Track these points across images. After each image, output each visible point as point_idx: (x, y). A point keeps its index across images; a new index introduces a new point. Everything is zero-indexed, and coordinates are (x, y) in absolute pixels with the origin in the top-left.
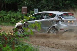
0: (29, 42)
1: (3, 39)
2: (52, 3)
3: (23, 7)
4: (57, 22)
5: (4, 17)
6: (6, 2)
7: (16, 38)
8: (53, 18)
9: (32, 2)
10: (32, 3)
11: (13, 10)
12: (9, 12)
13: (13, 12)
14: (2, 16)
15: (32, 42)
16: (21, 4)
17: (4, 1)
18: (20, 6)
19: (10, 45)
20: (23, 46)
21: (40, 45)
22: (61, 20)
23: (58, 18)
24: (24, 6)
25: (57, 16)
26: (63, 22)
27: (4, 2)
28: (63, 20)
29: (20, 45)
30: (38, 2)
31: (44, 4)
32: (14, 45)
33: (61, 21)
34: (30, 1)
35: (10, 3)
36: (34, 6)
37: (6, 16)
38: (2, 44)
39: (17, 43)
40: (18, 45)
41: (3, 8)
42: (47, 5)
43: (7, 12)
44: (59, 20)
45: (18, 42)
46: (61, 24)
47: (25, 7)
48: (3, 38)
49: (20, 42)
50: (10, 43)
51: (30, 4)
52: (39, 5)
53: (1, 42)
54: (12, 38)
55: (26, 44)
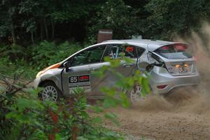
0: (117, 128)
1: (47, 119)
2: (180, 21)
3: (100, 32)
4: (149, 67)
5: (49, 59)
6: (54, 17)
7: (81, 117)
8: (136, 57)
9: (125, 18)
10: (124, 21)
11: (74, 39)
12: (64, 44)
13: (74, 45)
14: (44, 57)
15: (126, 127)
16: (95, 23)
17: (49, 15)
18: (93, 28)
19: (65, 136)
20: (102, 138)
21: (147, 135)
22: (157, 63)
23: (152, 59)
24: (105, 28)
25: (147, 51)
26: (165, 67)
27: (49, 17)
28: (163, 63)
29: (94, 135)
30: (141, 18)
31: (158, 23)
32: (76, 136)
33: (157, 65)
34: (119, 16)
35: (65, 20)
36: (130, 29)
37: (54, 57)
38: (45, 131)
39: (85, 130)
40: (89, 136)
41: (47, 35)
42: (167, 24)
43: (58, 44)
44: (153, 62)
45: (87, 127)
46: (158, 73)
47: (107, 32)
48: (46, 116)
49: (92, 128)
50: (67, 128)
51: (119, 24)
52: (146, 25)
53: (42, 126)
54: (71, 116)
55: (109, 134)
